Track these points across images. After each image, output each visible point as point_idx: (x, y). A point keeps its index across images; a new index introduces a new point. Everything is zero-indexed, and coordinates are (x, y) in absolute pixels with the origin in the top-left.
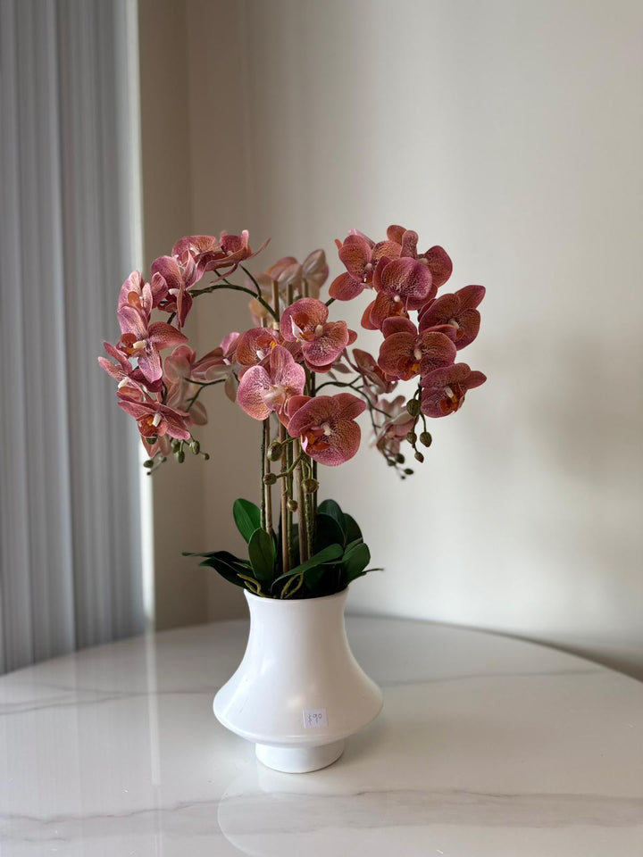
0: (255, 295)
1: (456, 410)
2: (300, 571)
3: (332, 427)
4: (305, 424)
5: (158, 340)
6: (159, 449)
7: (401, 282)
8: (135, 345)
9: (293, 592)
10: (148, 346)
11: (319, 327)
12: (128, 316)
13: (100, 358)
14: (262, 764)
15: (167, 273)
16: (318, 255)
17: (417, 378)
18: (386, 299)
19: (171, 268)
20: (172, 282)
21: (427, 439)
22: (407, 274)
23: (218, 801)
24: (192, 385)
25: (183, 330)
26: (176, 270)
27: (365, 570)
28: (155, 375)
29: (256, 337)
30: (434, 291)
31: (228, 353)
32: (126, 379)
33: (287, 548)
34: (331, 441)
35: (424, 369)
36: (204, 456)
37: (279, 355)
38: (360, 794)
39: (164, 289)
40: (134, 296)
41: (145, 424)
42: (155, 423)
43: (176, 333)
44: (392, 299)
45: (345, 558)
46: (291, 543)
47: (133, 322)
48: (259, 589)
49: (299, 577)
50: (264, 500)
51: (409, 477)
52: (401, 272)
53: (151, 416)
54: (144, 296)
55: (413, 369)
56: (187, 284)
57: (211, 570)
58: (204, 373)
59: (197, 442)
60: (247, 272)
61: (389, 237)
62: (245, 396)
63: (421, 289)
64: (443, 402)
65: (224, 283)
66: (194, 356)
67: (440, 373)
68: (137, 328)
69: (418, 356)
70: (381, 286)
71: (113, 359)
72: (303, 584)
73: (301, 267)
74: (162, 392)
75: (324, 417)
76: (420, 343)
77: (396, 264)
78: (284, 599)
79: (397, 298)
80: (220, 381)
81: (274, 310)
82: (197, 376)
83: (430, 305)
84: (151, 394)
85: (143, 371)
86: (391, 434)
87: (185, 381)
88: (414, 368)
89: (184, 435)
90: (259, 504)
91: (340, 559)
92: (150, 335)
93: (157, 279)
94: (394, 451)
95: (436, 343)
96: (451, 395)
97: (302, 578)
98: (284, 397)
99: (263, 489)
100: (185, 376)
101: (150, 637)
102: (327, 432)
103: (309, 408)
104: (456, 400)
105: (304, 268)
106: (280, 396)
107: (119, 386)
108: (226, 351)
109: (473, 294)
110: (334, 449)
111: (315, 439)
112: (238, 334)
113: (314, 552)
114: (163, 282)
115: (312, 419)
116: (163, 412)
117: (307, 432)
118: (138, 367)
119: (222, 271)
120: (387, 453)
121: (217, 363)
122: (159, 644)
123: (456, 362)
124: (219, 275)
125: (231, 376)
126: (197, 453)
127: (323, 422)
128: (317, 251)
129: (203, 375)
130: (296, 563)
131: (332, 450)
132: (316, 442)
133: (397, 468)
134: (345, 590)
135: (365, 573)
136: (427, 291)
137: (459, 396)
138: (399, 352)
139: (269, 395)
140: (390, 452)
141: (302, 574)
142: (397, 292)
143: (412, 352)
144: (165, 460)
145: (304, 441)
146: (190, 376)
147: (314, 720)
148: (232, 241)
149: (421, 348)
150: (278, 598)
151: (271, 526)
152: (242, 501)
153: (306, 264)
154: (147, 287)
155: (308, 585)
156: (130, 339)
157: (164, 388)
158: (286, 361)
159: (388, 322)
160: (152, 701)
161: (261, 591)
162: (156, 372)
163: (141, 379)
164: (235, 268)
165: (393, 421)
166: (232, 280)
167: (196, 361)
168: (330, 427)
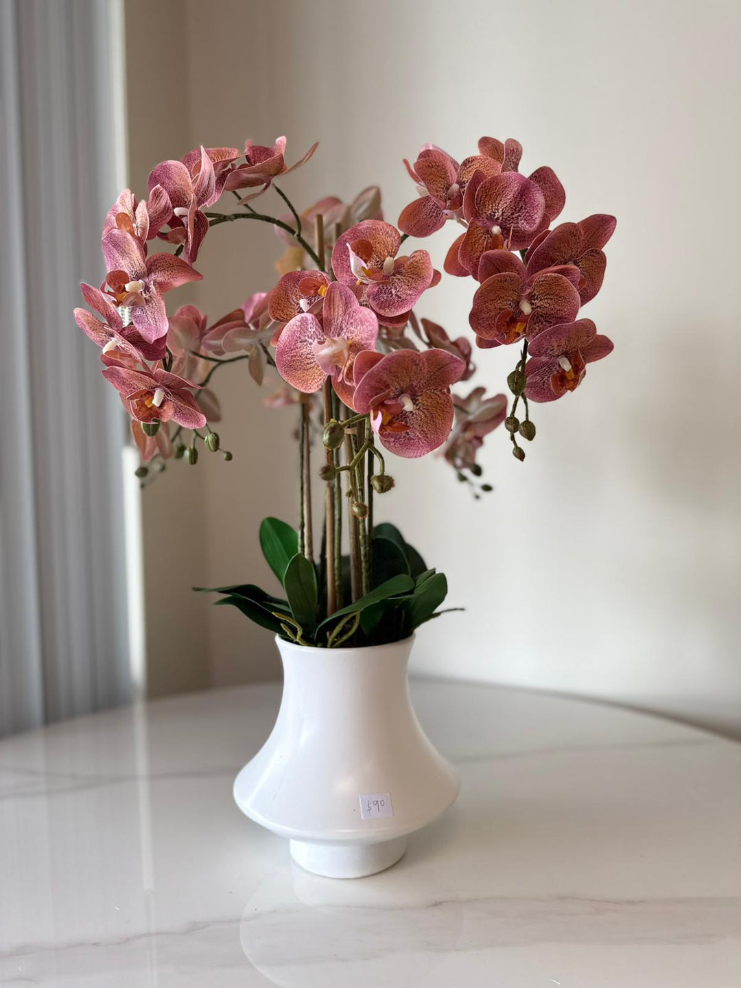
0: (293, 232)
1: (572, 389)
2: (356, 608)
3: (414, 401)
4: (377, 394)
5: (160, 279)
6: (157, 451)
7: (502, 207)
8: (127, 287)
9: (345, 638)
10: (147, 288)
11: (389, 260)
12: (116, 244)
13: (77, 311)
14: (301, 868)
15: (172, 187)
16: (372, 194)
17: (520, 344)
18: (480, 231)
19: (177, 179)
20: (178, 200)
21: (529, 431)
22: (510, 196)
23: (238, 920)
24: (201, 361)
25: (195, 265)
26: (185, 181)
27: (438, 610)
28: (157, 331)
29: (295, 282)
30: (546, 221)
31: (252, 318)
32: (116, 341)
33: (333, 581)
34: (412, 421)
35: (532, 330)
36: (225, 455)
37: (337, 297)
38: (436, 904)
39: (166, 210)
40: (123, 219)
41: (141, 404)
42: (156, 401)
43: (186, 268)
44: (488, 232)
45: (418, 592)
46: (340, 575)
47: (124, 253)
48: (300, 633)
49: (354, 618)
50: (303, 517)
51: (485, 495)
52: (500, 194)
53: (150, 394)
54: (138, 220)
55: (517, 330)
56: (200, 202)
57: (233, 610)
58: (220, 342)
59: (216, 434)
60: (282, 194)
61: (481, 151)
62: (287, 358)
63: (529, 219)
64: (555, 378)
65: (246, 211)
66: (205, 321)
67: (557, 332)
68: (131, 261)
69: (526, 308)
70: (475, 213)
71: (96, 311)
72: (359, 627)
73: (349, 209)
74: (164, 360)
75: (404, 384)
76: (528, 291)
77: (495, 182)
78: (332, 647)
79: (496, 229)
80: (242, 357)
81: (317, 252)
82: (210, 347)
83: (542, 238)
84: (150, 364)
85: (140, 329)
86: (468, 435)
87: (192, 356)
88: (519, 328)
89: (198, 422)
90: (294, 523)
91: (411, 592)
92: (149, 272)
93: (157, 195)
94: (469, 460)
95: (553, 290)
96: (567, 366)
97: (358, 620)
98: (346, 357)
99: (302, 504)
100: (193, 350)
101: (139, 709)
102: (409, 406)
103: (384, 368)
104: (573, 375)
105: (353, 211)
106: (341, 353)
107: (105, 350)
108: (249, 314)
109: (600, 226)
110: (414, 433)
111: (389, 418)
112: (264, 295)
113: (371, 587)
114: (165, 199)
115: (387, 386)
116: (168, 387)
117: (380, 406)
118: (132, 323)
119: (243, 192)
120: (459, 462)
121: (239, 326)
122: (151, 716)
123: (578, 318)
124: (240, 198)
125: (257, 348)
126: (215, 451)
127: (402, 392)
128: (368, 190)
129: (219, 347)
130: (347, 601)
131: (412, 435)
132: (390, 423)
133: (471, 484)
134: (410, 638)
135: (438, 614)
136: (538, 221)
137: (578, 369)
138: (499, 304)
139: (326, 351)
140: (464, 460)
141: (358, 614)
142: (495, 221)
143: (517, 304)
144: (163, 469)
145: (375, 418)
146: (199, 348)
147: (374, 808)
148: (261, 152)
149: (531, 298)
150: (325, 646)
151: (311, 553)
152: (272, 521)
153: (356, 205)
154: (142, 205)
155: (365, 630)
156: (118, 279)
157: (167, 354)
158: (347, 305)
159: (487, 258)
160: (143, 788)
161: (302, 637)
162: (157, 325)
163: (136, 340)
164: (267, 187)
165: (471, 418)
166: (258, 207)
167: (208, 327)
168: (412, 400)
